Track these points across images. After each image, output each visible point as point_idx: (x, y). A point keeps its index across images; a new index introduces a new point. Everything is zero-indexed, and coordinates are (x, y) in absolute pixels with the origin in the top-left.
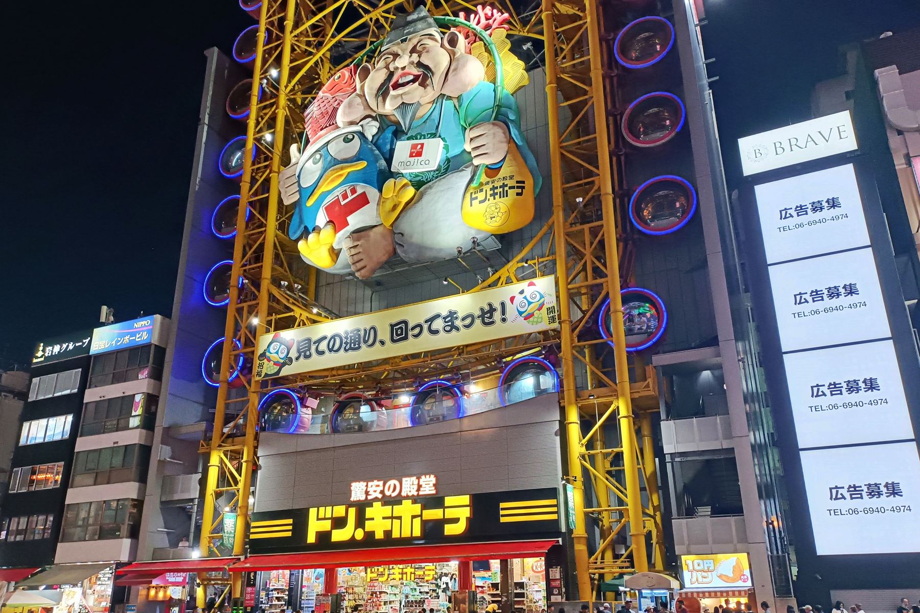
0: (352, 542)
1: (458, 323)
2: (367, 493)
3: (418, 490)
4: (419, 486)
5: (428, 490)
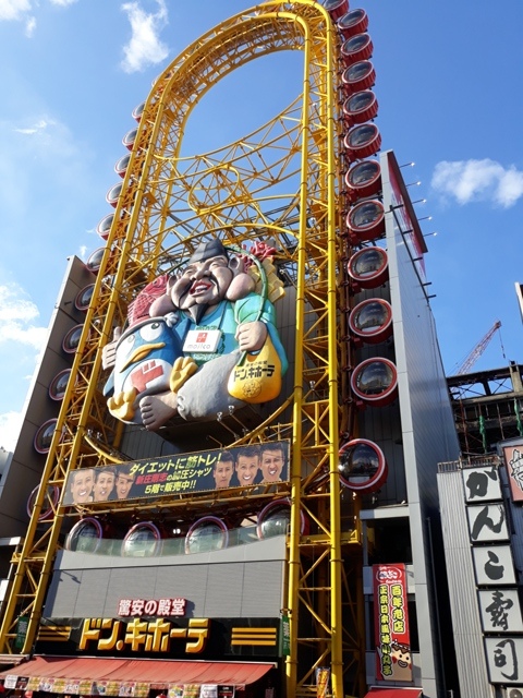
2: (131, 609)
3: (170, 611)
4: (172, 607)
5: (178, 611)
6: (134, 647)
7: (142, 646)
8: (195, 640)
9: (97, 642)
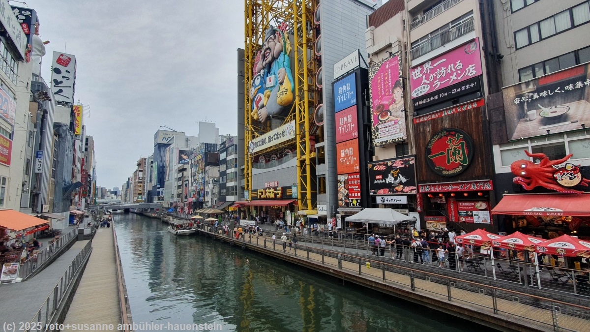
0: (264, 199)
1: (279, 136)
2: (267, 186)
4: (275, 184)
5: (276, 186)
6: (268, 197)
8: (278, 194)
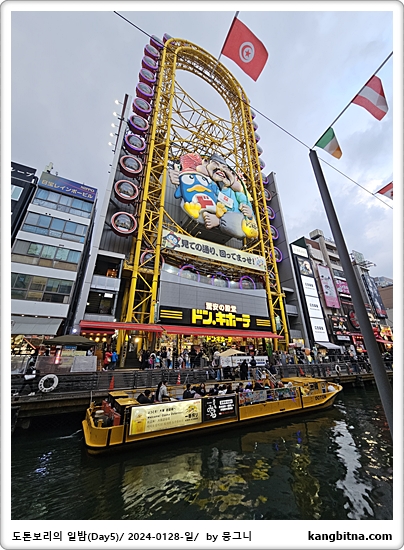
1: (241, 259)
3: (231, 310)
6: (222, 324)
7: (225, 324)
8: (246, 323)
9: (202, 321)
